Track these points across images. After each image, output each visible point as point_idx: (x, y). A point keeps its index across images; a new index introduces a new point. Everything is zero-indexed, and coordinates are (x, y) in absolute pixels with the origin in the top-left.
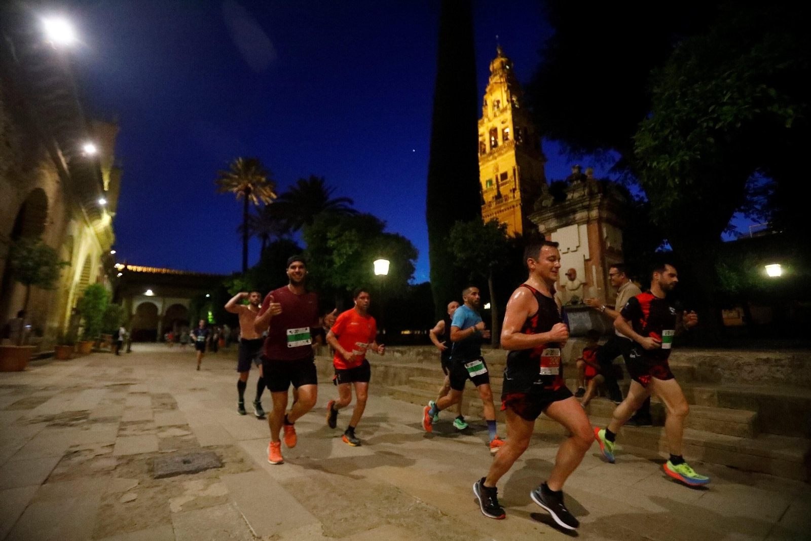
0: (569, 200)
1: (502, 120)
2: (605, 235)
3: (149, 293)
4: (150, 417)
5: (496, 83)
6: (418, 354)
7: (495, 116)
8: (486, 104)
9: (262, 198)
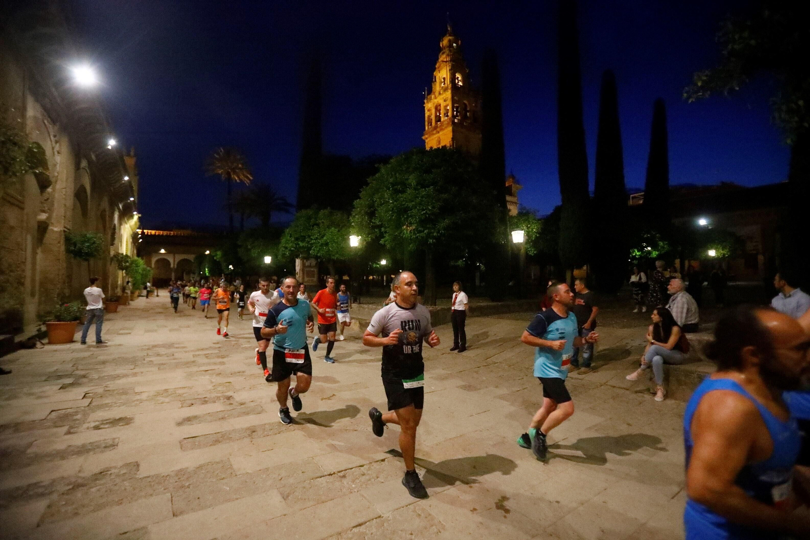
1: (444, 98)
3: (163, 251)
5: (443, 61)
7: (440, 94)
8: (436, 81)
9: (241, 177)
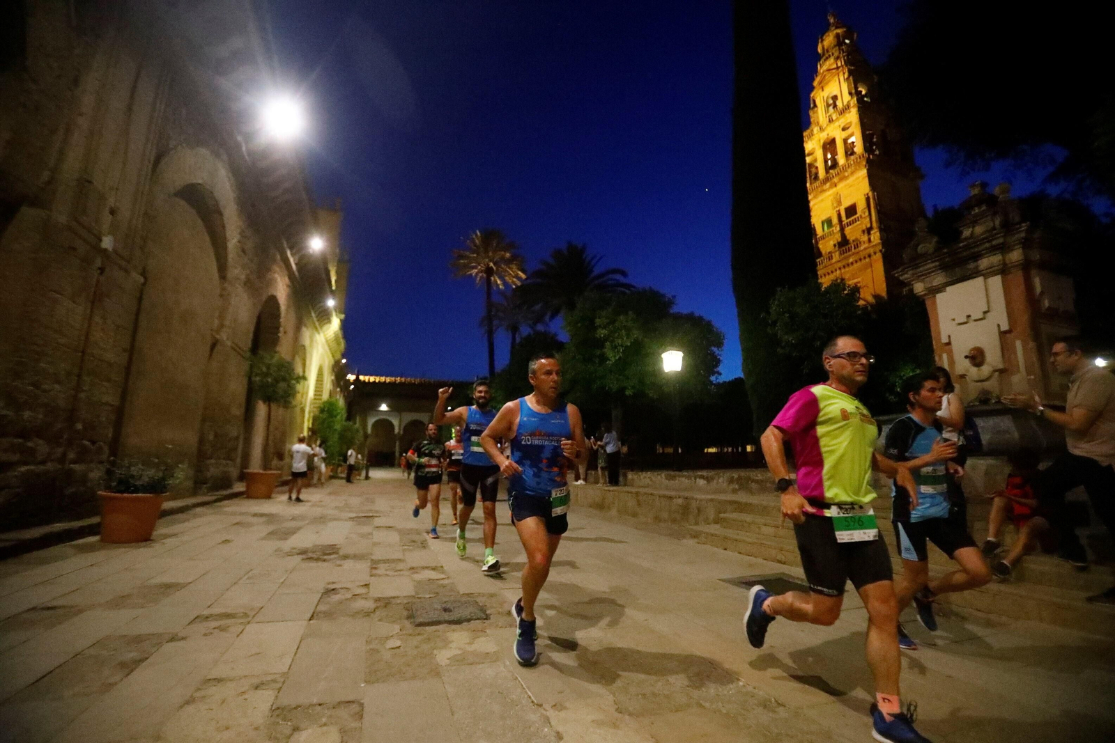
0: (966, 239)
1: (842, 127)
2: (1038, 289)
3: (384, 407)
4: (400, 556)
5: (829, 70)
6: (731, 481)
7: (831, 121)
8: (815, 106)
9: (507, 278)
